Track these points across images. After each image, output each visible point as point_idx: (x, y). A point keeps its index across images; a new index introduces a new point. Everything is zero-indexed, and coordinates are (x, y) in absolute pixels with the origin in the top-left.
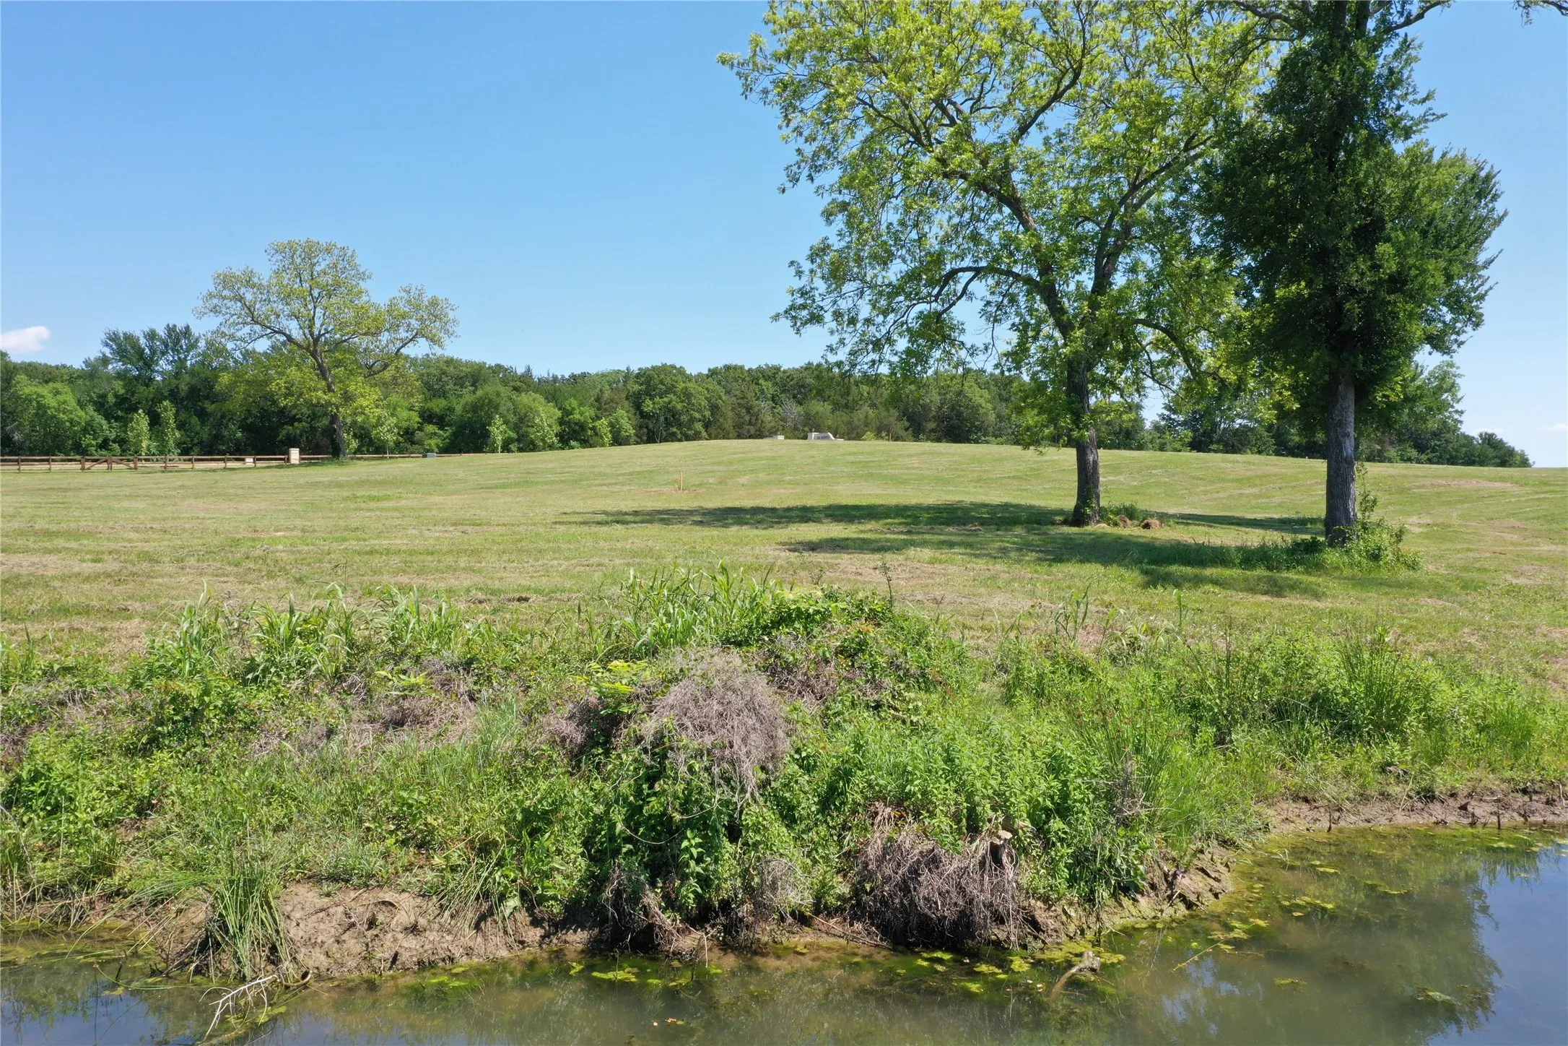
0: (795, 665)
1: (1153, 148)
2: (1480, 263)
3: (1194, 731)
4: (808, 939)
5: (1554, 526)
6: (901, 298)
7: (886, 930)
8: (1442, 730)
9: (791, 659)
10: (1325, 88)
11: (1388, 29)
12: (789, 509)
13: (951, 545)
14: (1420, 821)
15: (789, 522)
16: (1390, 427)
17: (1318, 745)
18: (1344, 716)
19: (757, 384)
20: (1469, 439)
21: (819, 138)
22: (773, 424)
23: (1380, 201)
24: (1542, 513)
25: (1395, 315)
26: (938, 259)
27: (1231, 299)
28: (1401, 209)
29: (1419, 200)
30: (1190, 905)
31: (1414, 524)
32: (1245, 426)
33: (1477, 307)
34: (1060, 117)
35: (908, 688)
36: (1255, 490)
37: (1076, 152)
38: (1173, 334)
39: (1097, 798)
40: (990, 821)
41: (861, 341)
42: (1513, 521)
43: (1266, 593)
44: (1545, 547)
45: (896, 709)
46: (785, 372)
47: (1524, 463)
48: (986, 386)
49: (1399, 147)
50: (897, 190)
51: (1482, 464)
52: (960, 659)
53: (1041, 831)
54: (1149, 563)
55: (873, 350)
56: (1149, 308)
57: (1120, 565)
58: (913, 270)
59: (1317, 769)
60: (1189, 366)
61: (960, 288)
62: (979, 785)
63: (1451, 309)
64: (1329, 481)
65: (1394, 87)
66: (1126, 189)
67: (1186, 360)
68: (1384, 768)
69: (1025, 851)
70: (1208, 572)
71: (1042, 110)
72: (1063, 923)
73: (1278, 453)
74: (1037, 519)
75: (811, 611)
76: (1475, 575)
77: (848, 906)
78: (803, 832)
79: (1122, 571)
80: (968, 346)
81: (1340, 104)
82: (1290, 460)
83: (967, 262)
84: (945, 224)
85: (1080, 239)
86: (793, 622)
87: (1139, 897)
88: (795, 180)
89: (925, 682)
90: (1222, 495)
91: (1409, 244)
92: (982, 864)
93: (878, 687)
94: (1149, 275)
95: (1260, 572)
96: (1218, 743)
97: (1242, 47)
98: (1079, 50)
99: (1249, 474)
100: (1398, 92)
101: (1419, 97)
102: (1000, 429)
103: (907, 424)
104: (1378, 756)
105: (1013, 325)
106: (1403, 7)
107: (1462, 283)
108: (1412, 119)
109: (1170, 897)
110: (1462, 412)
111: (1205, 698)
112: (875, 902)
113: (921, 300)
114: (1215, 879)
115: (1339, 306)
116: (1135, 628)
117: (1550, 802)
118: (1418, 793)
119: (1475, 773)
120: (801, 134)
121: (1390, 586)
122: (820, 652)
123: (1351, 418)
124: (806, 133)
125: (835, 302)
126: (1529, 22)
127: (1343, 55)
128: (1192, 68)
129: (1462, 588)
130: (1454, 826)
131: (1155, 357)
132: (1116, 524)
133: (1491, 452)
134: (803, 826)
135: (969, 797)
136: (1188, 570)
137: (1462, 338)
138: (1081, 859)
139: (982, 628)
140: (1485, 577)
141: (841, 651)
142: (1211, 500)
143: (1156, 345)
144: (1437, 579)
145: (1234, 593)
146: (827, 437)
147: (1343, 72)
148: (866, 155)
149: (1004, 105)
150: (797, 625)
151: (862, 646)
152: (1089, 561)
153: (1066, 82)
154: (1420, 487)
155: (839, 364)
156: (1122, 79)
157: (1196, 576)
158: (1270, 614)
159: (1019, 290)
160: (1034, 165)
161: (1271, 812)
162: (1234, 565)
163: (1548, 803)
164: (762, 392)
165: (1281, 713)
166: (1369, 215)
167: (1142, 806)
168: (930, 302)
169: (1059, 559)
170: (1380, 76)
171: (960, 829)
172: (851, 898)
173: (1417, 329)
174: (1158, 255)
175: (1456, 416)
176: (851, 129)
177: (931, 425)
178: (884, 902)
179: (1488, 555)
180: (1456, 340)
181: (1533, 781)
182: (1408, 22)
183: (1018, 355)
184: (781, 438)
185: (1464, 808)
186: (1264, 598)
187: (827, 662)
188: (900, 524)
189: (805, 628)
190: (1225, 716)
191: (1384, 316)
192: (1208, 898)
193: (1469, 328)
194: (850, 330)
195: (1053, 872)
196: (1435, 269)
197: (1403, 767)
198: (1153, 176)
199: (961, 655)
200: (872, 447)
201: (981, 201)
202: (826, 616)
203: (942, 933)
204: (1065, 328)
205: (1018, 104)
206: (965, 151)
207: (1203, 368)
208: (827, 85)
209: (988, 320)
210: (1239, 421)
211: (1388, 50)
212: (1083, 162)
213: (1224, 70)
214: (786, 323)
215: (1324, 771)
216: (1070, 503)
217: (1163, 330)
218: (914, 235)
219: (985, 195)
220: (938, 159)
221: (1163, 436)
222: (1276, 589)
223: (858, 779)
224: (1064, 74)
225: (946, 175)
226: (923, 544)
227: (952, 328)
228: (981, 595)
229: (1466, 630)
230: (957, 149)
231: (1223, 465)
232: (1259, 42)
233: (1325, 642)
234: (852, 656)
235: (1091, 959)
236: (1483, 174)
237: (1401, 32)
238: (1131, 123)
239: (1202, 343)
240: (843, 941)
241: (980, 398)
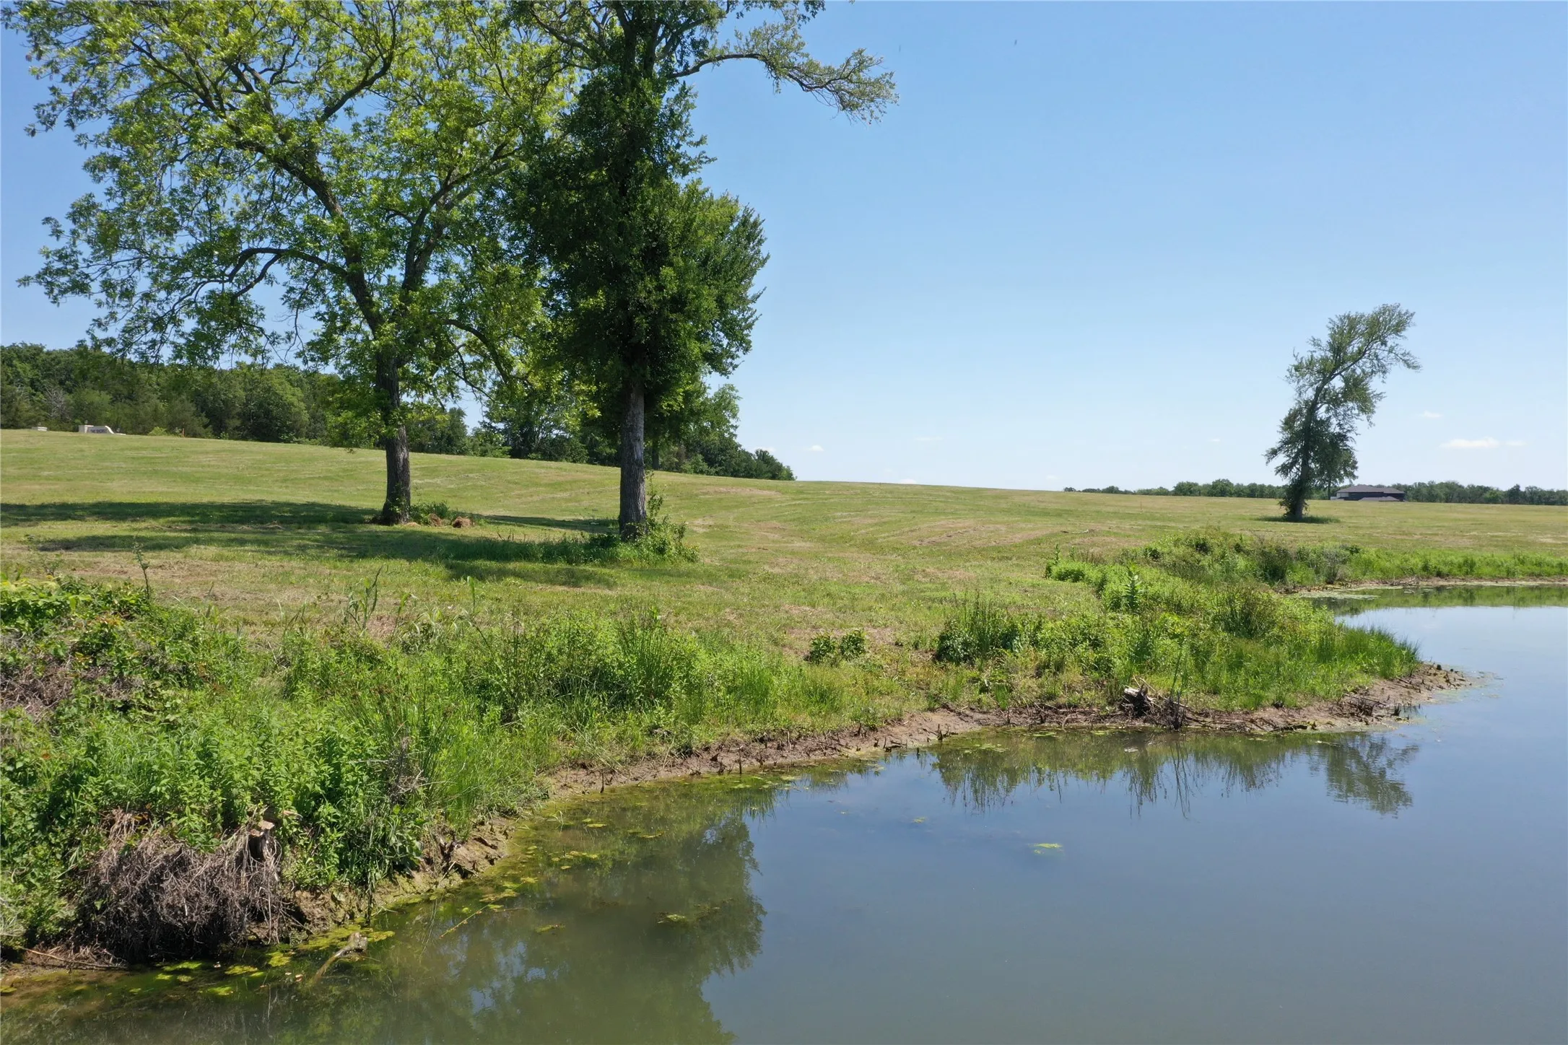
0: (16, 667)
1: (465, 151)
2: (749, 298)
3: (482, 711)
4: (17, 977)
5: (805, 527)
6: (188, 274)
7: (120, 949)
8: (700, 694)
9: (10, 659)
10: (617, 117)
11: (671, 76)
12: (43, 506)
13: (242, 542)
14: (679, 774)
15: (39, 520)
16: (679, 438)
17: (596, 715)
18: (619, 686)
19: (11, 365)
20: (748, 455)
21: (82, 79)
22: (32, 413)
23: (665, 228)
24: (797, 516)
25: (677, 334)
26: (234, 236)
27: (538, 308)
28: (683, 238)
29: (696, 231)
30: (465, 874)
31: (698, 525)
32: (562, 437)
33: (747, 335)
34: (369, 105)
35: (166, 685)
36: (566, 495)
37: (387, 143)
38: (485, 337)
39: (372, 778)
40: (250, 814)
41: (139, 318)
42: (775, 523)
43: (564, 584)
44: (798, 544)
45: (150, 710)
46: (49, 353)
47: (789, 477)
48: (299, 383)
49: (682, 182)
50: (183, 154)
51: (758, 477)
52: (234, 654)
53: (308, 819)
54: (454, 558)
55: (154, 329)
56: (461, 309)
57: (425, 560)
58: (203, 245)
59: (594, 737)
60: (499, 368)
61: (258, 270)
62: (237, 776)
63: (727, 335)
64: (622, 481)
65: (674, 127)
66: (438, 188)
67: (497, 365)
68: (651, 732)
69: (291, 841)
70: (511, 566)
71: (351, 94)
72: (331, 910)
73: (590, 462)
74: (345, 517)
75: (40, 603)
76: (742, 567)
77: (72, 931)
78: (16, 854)
79: (427, 565)
80: (268, 333)
81: (629, 134)
82: (598, 468)
83: (266, 243)
84: (242, 200)
85: (390, 233)
86: (16, 617)
87: (414, 873)
88: (49, 122)
89: (186, 677)
90: (535, 498)
91: (687, 269)
92: (239, 860)
93: (126, 685)
94: (461, 276)
95: (561, 565)
96: (504, 721)
97: (547, 67)
98: (389, 39)
99: (560, 479)
100: (677, 132)
101: (696, 139)
102: (314, 430)
103: (206, 420)
104: (646, 720)
105: (318, 314)
106: (682, 57)
107: (735, 312)
108: (690, 158)
109: (445, 869)
110: (736, 427)
111: (492, 678)
112: (107, 920)
113: (211, 277)
114: (493, 847)
115: (630, 320)
116: (432, 616)
117: (780, 748)
118: (679, 750)
119: (724, 729)
120: (57, 71)
121: (672, 576)
122: (51, 650)
123: (641, 424)
124: (64, 71)
125: (104, 271)
126: (778, 91)
127: (633, 90)
128: (502, 79)
129: (730, 576)
130: (706, 775)
131: (468, 359)
132: (427, 523)
133: (765, 467)
134: (15, 848)
135: (226, 792)
136: (494, 565)
137: (736, 362)
138: (353, 842)
139: (266, 623)
140: (748, 567)
141: (80, 648)
142: (525, 503)
143: (470, 347)
144: (711, 569)
145: (534, 584)
146: (105, 431)
147: (632, 104)
148: (143, 106)
149: (309, 83)
150: (20, 620)
151: (107, 641)
152: (394, 557)
153: (376, 70)
154: (705, 494)
155: (110, 342)
156: (434, 76)
157: (500, 570)
158: (563, 601)
159: (325, 276)
160: (342, 150)
161: (550, 780)
162: (537, 559)
163: (779, 748)
164: (17, 375)
165: (564, 688)
166: (656, 240)
167: (419, 782)
168: (222, 282)
169: (363, 555)
170: (663, 115)
171: (214, 826)
172: (77, 921)
173: (695, 348)
174: (469, 258)
175: (732, 430)
176: (126, 74)
177: (237, 423)
178: (119, 919)
179: (754, 550)
180: (731, 364)
181: (768, 732)
182: (686, 72)
183: (322, 348)
184: (43, 429)
185: (714, 759)
186: (561, 588)
187: (60, 661)
188: (183, 522)
189: (32, 624)
190: (513, 696)
191: (668, 333)
192: (485, 868)
193: (740, 353)
194: (124, 303)
195: (320, 861)
196: (709, 295)
197: (667, 729)
198: (464, 178)
199: (235, 650)
200: (160, 443)
201: (284, 180)
202: (61, 611)
203: (190, 942)
204: (374, 321)
205: (324, 84)
206: (263, 122)
207: (513, 373)
208: (91, 19)
209: (291, 307)
210: (556, 432)
211: (671, 93)
212: (394, 154)
213: (531, 86)
214: (38, 290)
215: (600, 738)
216: (378, 503)
217: (474, 331)
218: (203, 206)
219: (287, 174)
220: (231, 126)
221: (484, 443)
222: (573, 580)
223: (91, 787)
224: (373, 60)
225: (240, 145)
226: (209, 542)
227: (250, 313)
228: (269, 591)
229: (728, 610)
230: (254, 120)
231: (537, 470)
232: (562, 65)
233: (605, 622)
234: (93, 653)
235: (358, 939)
236: (752, 220)
237: (681, 79)
238: (442, 124)
239: (512, 348)
240: (64, 972)
241: (293, 396)
